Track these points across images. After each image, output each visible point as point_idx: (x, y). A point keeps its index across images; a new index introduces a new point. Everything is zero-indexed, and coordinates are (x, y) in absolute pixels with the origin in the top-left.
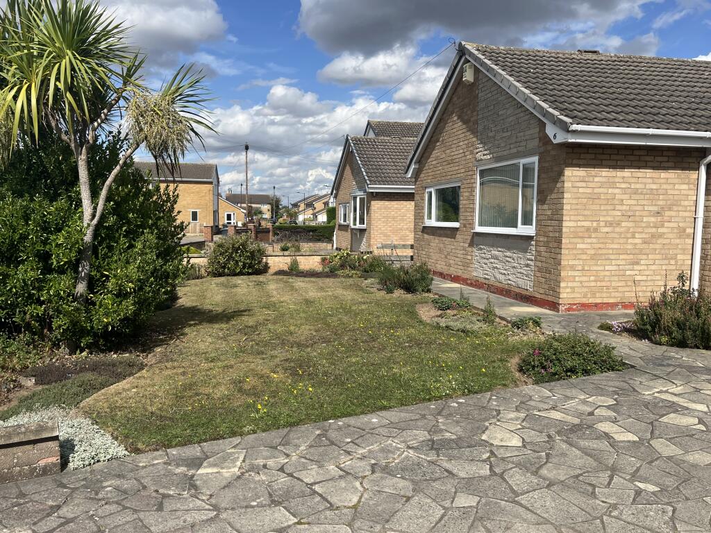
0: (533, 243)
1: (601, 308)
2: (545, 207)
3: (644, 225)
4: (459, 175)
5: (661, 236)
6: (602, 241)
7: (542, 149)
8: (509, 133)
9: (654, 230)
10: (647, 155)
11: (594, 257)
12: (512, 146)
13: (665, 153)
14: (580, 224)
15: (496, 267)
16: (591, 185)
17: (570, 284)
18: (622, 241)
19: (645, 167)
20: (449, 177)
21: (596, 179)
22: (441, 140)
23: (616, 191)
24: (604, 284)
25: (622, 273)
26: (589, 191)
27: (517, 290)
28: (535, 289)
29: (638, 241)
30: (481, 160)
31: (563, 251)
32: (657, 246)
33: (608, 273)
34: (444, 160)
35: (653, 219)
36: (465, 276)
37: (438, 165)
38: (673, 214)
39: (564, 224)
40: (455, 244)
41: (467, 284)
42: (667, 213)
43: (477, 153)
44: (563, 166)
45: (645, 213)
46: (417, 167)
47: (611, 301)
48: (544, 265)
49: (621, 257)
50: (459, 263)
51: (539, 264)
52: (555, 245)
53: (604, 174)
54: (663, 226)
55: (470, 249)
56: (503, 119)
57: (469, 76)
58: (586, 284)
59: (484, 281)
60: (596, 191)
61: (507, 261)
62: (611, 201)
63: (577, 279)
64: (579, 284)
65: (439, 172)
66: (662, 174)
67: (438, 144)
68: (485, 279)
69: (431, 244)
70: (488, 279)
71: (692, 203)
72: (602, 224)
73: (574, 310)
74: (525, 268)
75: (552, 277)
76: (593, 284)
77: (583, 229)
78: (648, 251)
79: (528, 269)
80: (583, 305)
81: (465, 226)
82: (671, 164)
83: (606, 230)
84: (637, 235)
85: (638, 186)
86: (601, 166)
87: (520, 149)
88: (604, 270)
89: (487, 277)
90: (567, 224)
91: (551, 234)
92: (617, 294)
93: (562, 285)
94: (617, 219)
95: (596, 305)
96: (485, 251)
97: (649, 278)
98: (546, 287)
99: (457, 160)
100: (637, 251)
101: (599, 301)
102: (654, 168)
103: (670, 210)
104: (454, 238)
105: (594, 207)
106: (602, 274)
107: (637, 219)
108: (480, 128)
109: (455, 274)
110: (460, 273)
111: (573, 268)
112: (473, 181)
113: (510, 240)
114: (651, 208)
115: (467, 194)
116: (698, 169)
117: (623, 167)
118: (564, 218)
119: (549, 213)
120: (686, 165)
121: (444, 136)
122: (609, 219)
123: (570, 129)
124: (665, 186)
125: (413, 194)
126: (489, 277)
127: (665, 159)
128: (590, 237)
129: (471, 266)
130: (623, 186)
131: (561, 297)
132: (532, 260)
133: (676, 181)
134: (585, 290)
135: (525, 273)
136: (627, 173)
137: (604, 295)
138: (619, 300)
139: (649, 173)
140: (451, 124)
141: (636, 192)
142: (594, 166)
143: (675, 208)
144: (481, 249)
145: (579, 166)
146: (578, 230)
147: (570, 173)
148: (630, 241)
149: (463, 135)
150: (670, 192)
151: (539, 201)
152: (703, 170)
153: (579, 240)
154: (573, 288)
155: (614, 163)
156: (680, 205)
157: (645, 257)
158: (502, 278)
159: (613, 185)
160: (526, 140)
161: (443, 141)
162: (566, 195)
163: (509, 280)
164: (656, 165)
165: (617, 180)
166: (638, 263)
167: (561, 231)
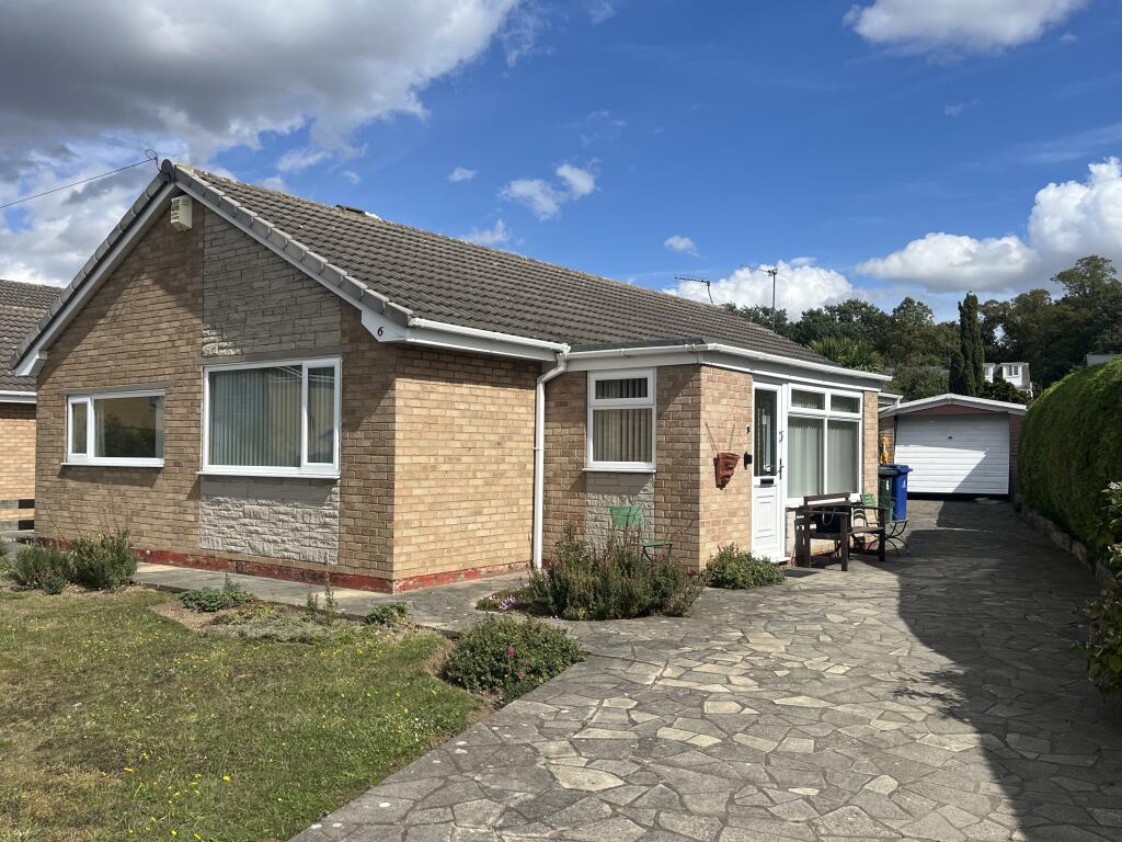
0: (335, 489)
1: (442, 581)
2: (359, 434)
3: (485, 460)
4: (160, 378)
5: (502, 474)
6: (442, 483)
7: (348, 348)
8: (278, 318)
9: (494, 467)
10: (485, 367)
11: (432, 507)
12: (284, 339)
13: (503, 365)
14: (416, 460)
15: (257, 532)
16: (426, 404)
17: (406, 549)
18: (463, 482)
19: (484, 382)
20: (134, 380)
21: (433, 396)
22: (110, 314)
23: (455, 413)
24: (445, 545)
25: (463, 527)
26: (424, 412)
27: (303, 566)
28: (343, 561)
29: (480, 482)
30: (215, 355)
31: (396, 501)
32: (500, 489)
33: (448, 530)
34: (120, 349)
35: (494, 452)
36: (180, 550)
37: (105, 358)
38: (514, 445)
39: (398, 460)
40: (154, 495)
41: (186, 564)
42: (509, 444)
43: (204, 344)
44: (392, 376)
45: (486, 444)
46: (45, 357)
47: (454, 568)
48: (359, 522)
49: (464, 505)
50: (166, 529)
51: (351, 522)
52: (382, 491)
53: (441, 389)
54: (504, 461)
55: (192, 504)
56: (263, 296)
57: (182, 217)
58: (424, 548)
59: (228, 556)
60: (434, 412)
61: (280, 520)
62: (449, 427)
63: (414, 540)
64: (415, 548)
65: (105, 370)
66: (501, 393)
67: (101, 322)
68: (231, 552)
69: (86, 497)
70: (236, 552)
71: (531, 431)
72: (441, 459)
73: (410, 587)
74: (321, 530)
75: (377, 540)
76: (432, 547)
77: (418, 468)
78: (490, 496)
79: (326, 530)
80: (421, 579)
81: (177, 464)
82: (508, 380)
83: (445, 467)
84: (479, 475)
85: (478, 407)
86: (437, 378)
87: (302, 344)
88: (444, 526)
89: (233, 548)
90: (401, 461)
91: (373, 476)
92: (460, 559)
93: (396, 551)
94: (457, 452)
95: (436, 576)
96: (229, 506)
97: (493, 532)
98: (365, 556)
99: (156, 352)
100: (479, 496)
101: (438, 570)
102: (493, 384)
103: (510, 439)
104: (151, 486)
105: (429, 435)
106: (443, 530)
107: (478, 452)
108: (210, 304)
109: (154, 548)
110: (166, 546)
111: (407, 524)
112: (195, 389)
113: (285, 486)
114: (492, 437)
115: (182, 411)
116: (535, 388)
117: (461, 381)
118: (397, 451)
119: (367, 443)
120: (523, 382)
121: (118, 309)
122: (448, 452)
123: (411, 324)
124: (504, 409)
125: (34, 406)
126: (239, 549)
127: (503, 373)
128: (427, 479)
129: (194, 531)
130: (462, 406)
131: (395, 569)
132: (334, 517)
133: (516, 402)
134: (423, 556)
135: (319, 536)
136: (465, 389)
137: (446, 561)
138: (461, 567)
139: (487, 390)
140: (136, 290)
141: (475, 415)
142: (429, 378)
143: (515, 438)
144: (219, 503)
145: (412, 376)
146: (414, 468)
147: (402, 385)
148: (471, 482)
149: (168, 312)
150: (509, 416)
151: (345, 427)
152: (541, 388)
153: (415, 484)
154: (408, 554)
155: (450, 375)
156: (519, 434)
157: (487, 504)
158: (269, 548)
159: (450, 405)
160: (315, 332)
161: (114, 318)
162: (398, 418)
163: (286, 550)
164: (495, 379)
165: (455, 398)
166: (479, 513)
167: (391, 471)
